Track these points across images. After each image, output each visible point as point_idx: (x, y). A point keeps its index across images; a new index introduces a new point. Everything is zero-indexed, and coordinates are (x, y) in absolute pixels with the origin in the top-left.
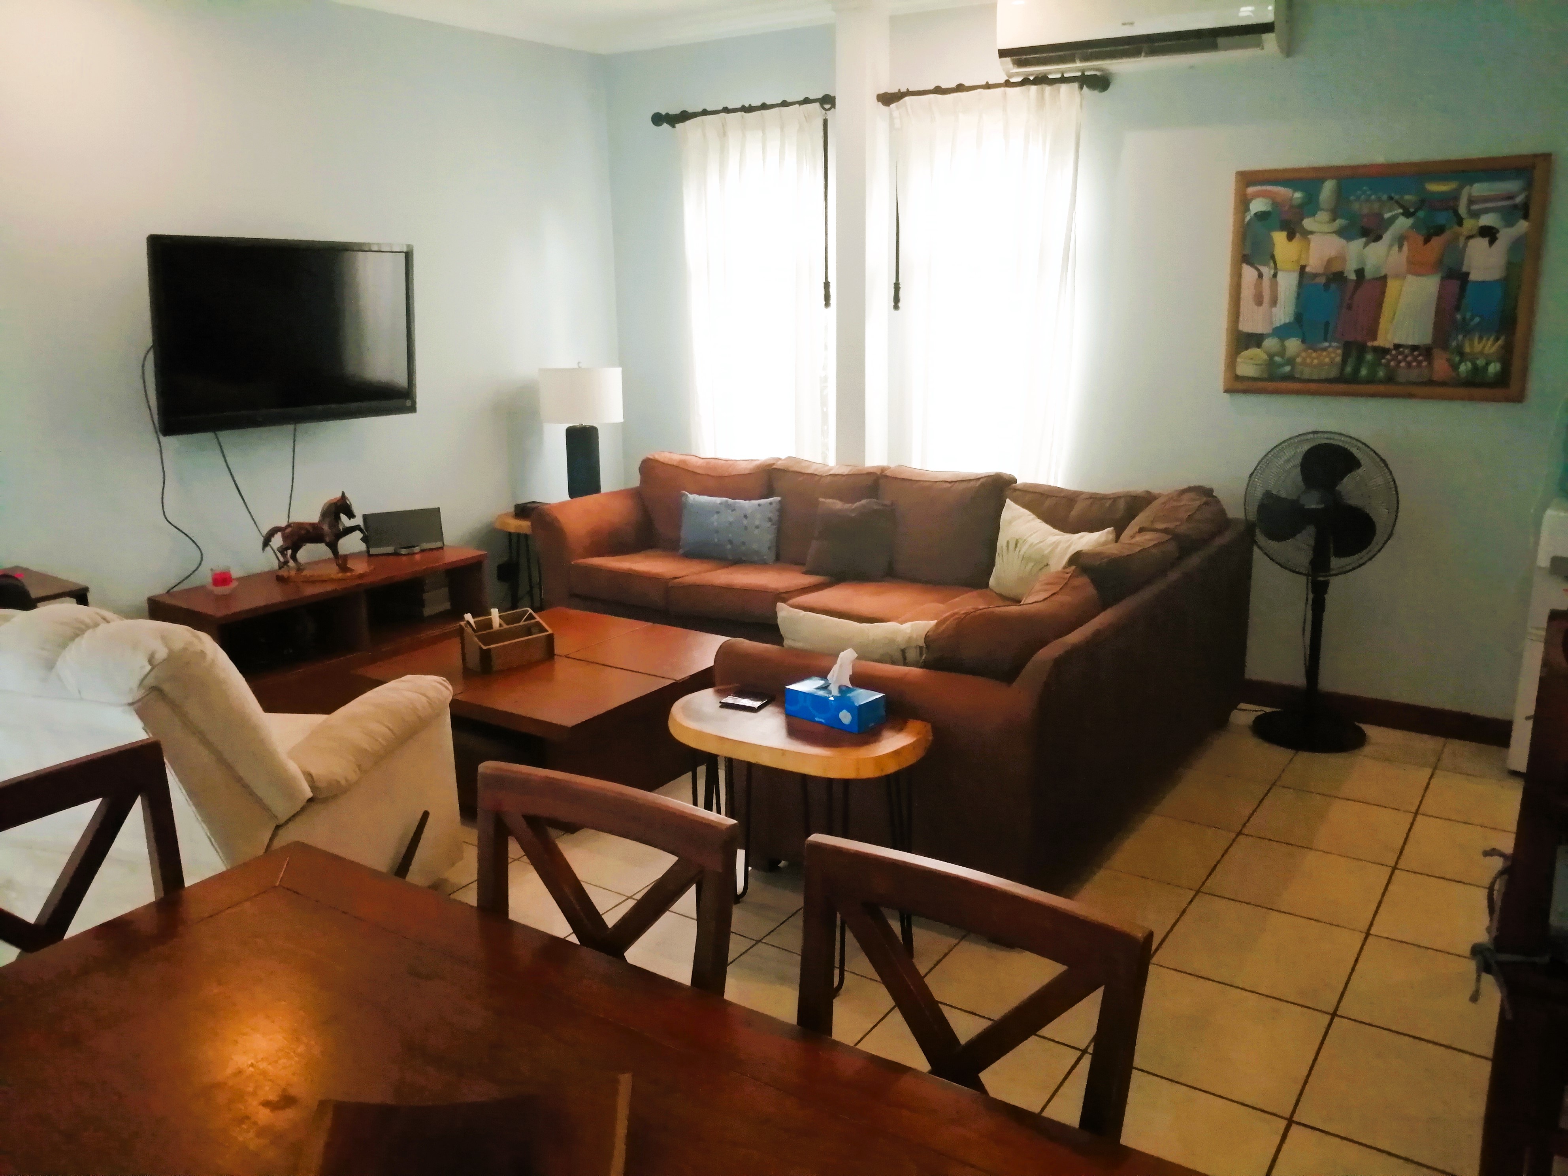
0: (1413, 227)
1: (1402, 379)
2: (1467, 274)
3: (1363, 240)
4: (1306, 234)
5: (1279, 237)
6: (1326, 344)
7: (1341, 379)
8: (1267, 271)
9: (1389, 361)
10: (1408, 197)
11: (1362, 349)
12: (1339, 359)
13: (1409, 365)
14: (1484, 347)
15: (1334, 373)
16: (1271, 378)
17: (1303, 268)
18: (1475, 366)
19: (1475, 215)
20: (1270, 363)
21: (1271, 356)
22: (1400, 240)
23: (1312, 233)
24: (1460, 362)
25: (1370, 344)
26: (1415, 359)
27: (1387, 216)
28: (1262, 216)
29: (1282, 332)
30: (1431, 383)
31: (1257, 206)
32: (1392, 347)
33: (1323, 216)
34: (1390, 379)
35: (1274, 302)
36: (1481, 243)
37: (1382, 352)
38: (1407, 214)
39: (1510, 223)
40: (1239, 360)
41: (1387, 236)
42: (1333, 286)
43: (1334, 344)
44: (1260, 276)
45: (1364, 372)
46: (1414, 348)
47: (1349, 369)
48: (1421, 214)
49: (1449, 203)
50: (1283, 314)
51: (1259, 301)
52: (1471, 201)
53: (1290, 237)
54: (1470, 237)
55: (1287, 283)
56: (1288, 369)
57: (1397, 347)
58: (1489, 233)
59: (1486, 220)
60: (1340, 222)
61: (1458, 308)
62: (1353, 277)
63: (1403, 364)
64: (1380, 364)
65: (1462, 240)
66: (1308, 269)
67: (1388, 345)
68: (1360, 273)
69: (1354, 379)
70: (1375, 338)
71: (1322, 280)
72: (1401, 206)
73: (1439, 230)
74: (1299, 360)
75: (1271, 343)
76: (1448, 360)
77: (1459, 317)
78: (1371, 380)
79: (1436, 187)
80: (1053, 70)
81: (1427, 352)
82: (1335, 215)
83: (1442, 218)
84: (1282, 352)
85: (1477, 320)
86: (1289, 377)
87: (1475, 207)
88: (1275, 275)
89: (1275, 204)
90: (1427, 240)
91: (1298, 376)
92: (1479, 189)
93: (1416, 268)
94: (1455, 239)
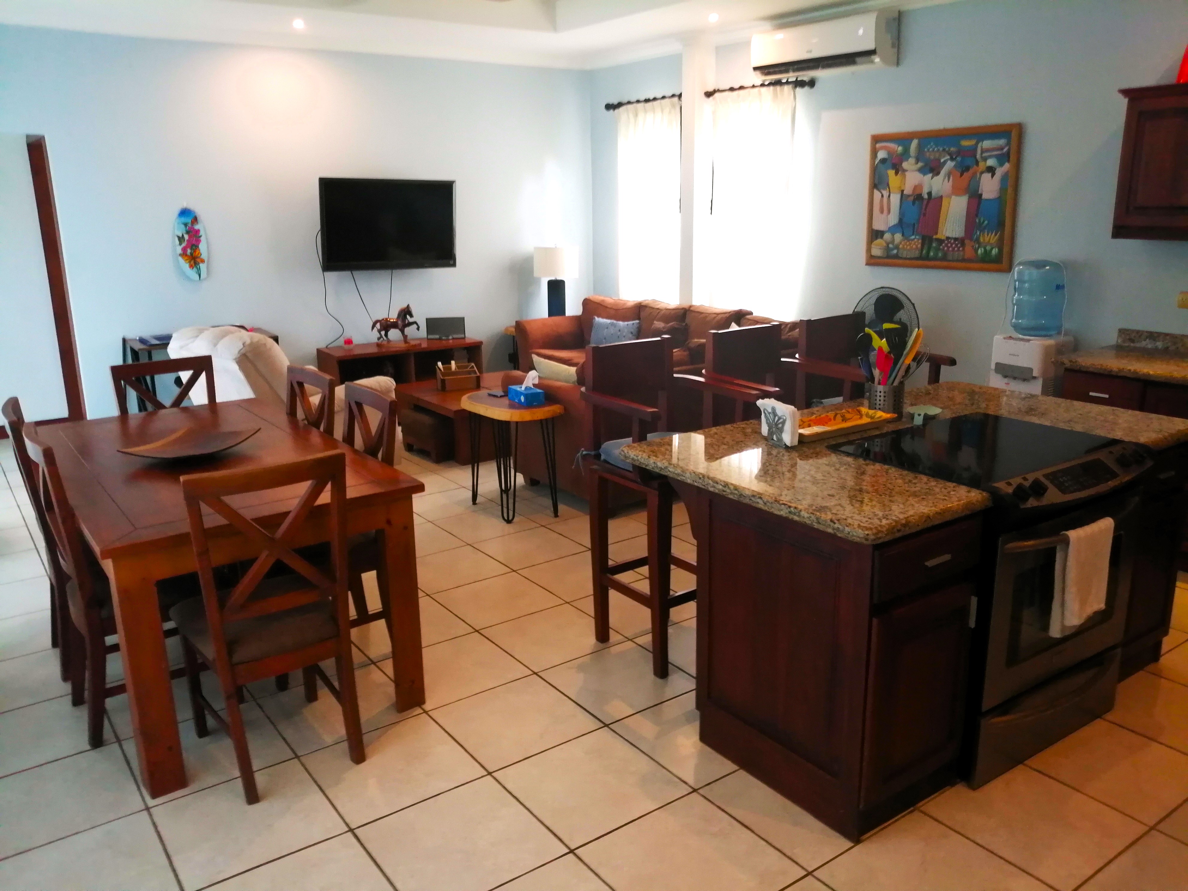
0: (955, 166)
1: (950, 258)
2: (981, 195)
3: (930, 175)
4: (904, 171)
5: (891, 173)
6: (913, 237)
7: (920, 258)
8: (885, 193)
9: (944, 248)
10: (952, 149)
11: (931, 240)
12: (919, 246)
13: (954, 249)
14: (990, 239)
15: (917, 254)
16: (888, 257)
17: (902, 191)
18: (985, 250)
19: (985, 159)
20: (887, 249)
21: (888, 244)
22: (949, 174)
23: (907, 171)
24: (978, 248)
25: (934, 237)
26: (957, 245)
27: (942, 160)
28: (883, 161)
29: (893, 230)
30: (963, 260)
31: (881, 155)
32: (945, 238)
33: (912, 160)
34: (944, 258)
35: (889, 212)
36: (987, 176)
37: (940, 241)
38: (952, 159)
39: (1001, 164)
40: (873, 246)
41: (943, 172)
42: (917, 202)
43: (917, 237)
44: (882, 196)
45: (932, 254)
46: (956, 239)
47: (924, 252)
48: (959, 159)
49: (972, 152)
50: (893, 219)
51: (882, 212)
52: (983, 152)
53: (897, 173)
54: (982, 173)
55: (895, 199)
56: (895, 252)
57: (948, 238)
58: (991, 170)
59: (991, 162)
60: (920, 164)
61: (977, 216)
62: (926, 196)
63: (951, 249)
64: (939, 249)
65: (978, 175)
66: (905, 192)
67: (943, 238)
68: (930, 194)
69: (927, 258)
70: (936, 233)
71: (912, 198)
72: (950, 154)
73: (967, 169)
74: (901, 246)
75: (887, 236)
76: (972, 246)
77: (977, 221)
78: (935, 259)
79: (965, 143)
80: (783, 77)
81: (961, 241)
82: (918, 160)
83: (969, 161)
84: (893, 242)
85: (986, 222)
86: (896, 257)
87: (984, 155)
88: (889, 196)
89: (890, 154)
90: (962, 175)
91: (900, 256)
92: (987, 144)
93: (956, 191)
94: (975, 174)
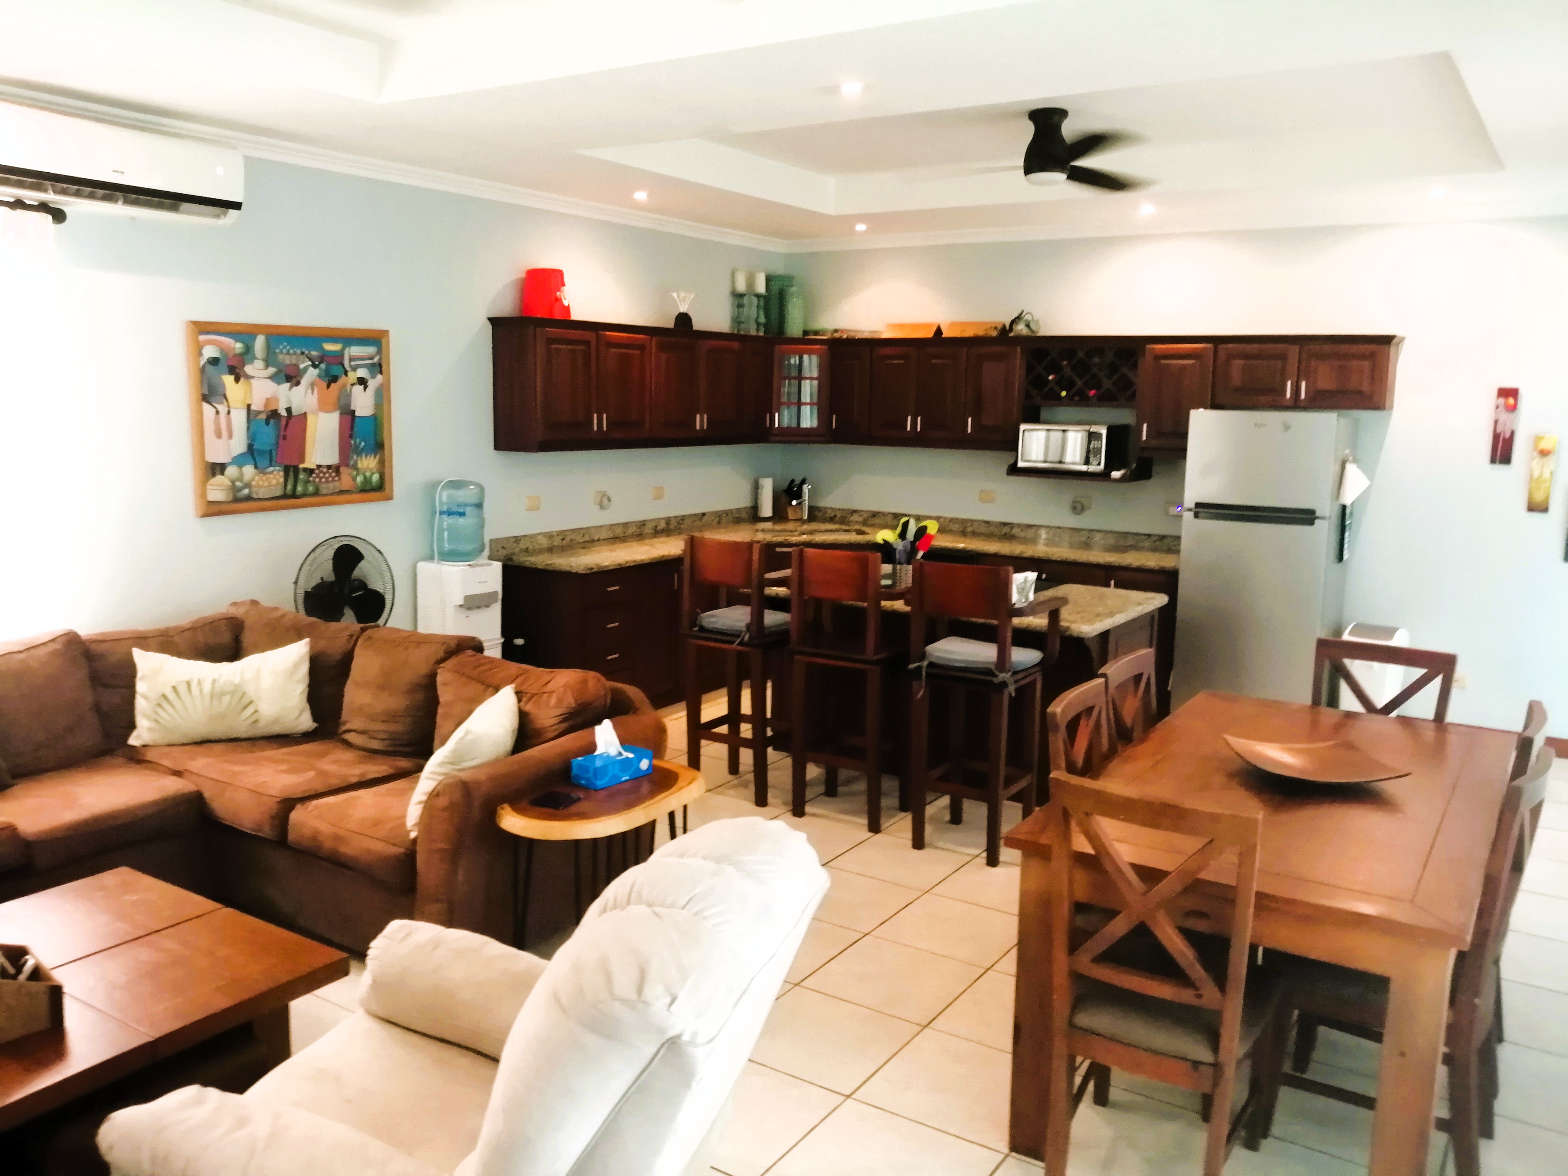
0: (319, 376)
1: (325, 492)
2: (354, 412)
3: (288, 385)
4: (248, 377)
5: (228, 380)
6: (271, 469)
7: (284, 496)
8: (222, 408)
9: (315, 478)
10: (313, 353)
11: (296, 471)
12: (282, 480)
13: (327, 479)
14: (369, 463)
15: (279, 492)
16: (236, 500)
17: (249, 406)
18: (365, 477)
19: (354, 369)
20: (234, 489)
21: (233, 482)
22: (312, 385)
23: (252, 377)
24: (357, 474)
25: (301, 466)
26: (330, 476)
27: (302, 366)
28: (214, 361)
29: (239, 461)
30: (341, 492)
31: (210, 352)
32: (315, 467)
33: (259, 364)
34: (317, 493)
35: (230, 435)
36: (359, 388)
37: (310, 472)
38: (315, 366)
39: (373, 376)
40: (208, 487)
41: (305, 381)
42: (272, 421)
43: (278, 468)
44: (217, 412)
45: (299, 489)
46: (329, 467)
47: (289, 487)
48: (323, 366)
49: (337, 359)
50: (239, 445)
51: (219, 435)
52: (351, 360)
53: (237, 380)
54: (353, 385)
55: (239, 419)
56: (246, 491)
57: (319, 466)
58: (362, 382)
59: (362, 373)
60: (272, 370)
61: (351, 436)
62: (284, 413)
63: (323, 480)
64: (309, 482)
65: (348, 387)
66: (253, 408)
67: (313, 466)
68: (289, 410)
69: (294, 496)
70: (302, 460)
71: (263, 416)
72: (310, 360)
73: (334, 379)
74: (254, 483)
75: (231, 471)
76: (350, 474)
77: (352, 442)
78: (304, 495)
79: (328, 347)
81: (336, 469)
82: (267, 364)
83: (336, 370)
84: (241, 478)
85: (363, 443)
86: (249, 498)
87: (353, 363)
88: (229, 413)
89: (222, 351)
90: (328, 386)
91: (254, 496)
92: (355, 350)
93: (323, 407)
94: (344, 386)
